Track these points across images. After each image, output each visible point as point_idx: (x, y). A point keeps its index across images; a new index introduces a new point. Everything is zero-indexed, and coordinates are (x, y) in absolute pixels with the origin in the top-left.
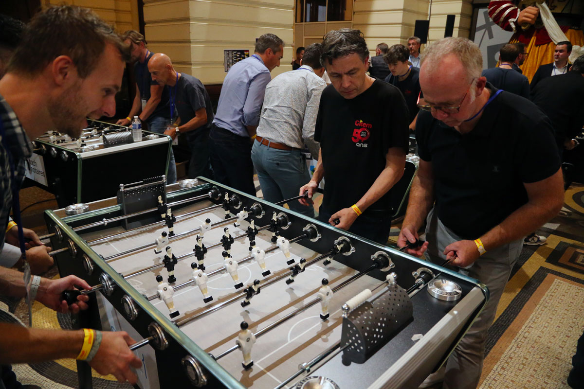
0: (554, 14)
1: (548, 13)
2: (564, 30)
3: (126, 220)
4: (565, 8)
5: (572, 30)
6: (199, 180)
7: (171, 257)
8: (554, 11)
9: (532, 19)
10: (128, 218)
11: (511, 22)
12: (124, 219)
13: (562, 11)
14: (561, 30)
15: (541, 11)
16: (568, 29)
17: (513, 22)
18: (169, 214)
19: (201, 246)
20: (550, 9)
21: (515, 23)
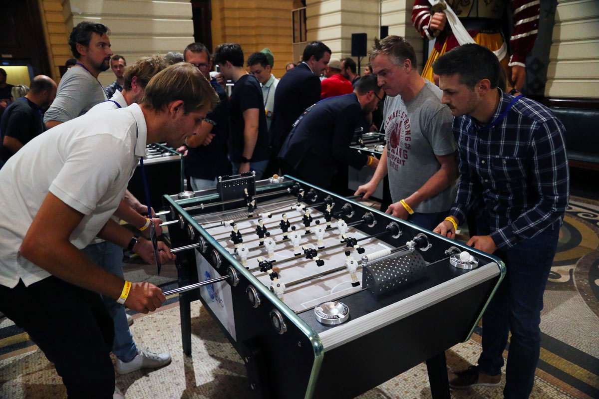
0: (461, 19)
1: (454, 18)
2: (473, 34)
3: (223, 206)
4: (470, 12)
5: (482, 34)
6: (286, 177)
7: (236, 232)
8: (460, 16)
9: (439, 25)
10: (224, 204)
11: (425, 29)
12: (222, 205)
13: (469, 14)
14: (469, 35)
15: (447, 16)
16: (477, 34)
17: (427, 29)
18: (253, 203)
19: (262, 227)
20: (457, 14)
21: (429, 30)
